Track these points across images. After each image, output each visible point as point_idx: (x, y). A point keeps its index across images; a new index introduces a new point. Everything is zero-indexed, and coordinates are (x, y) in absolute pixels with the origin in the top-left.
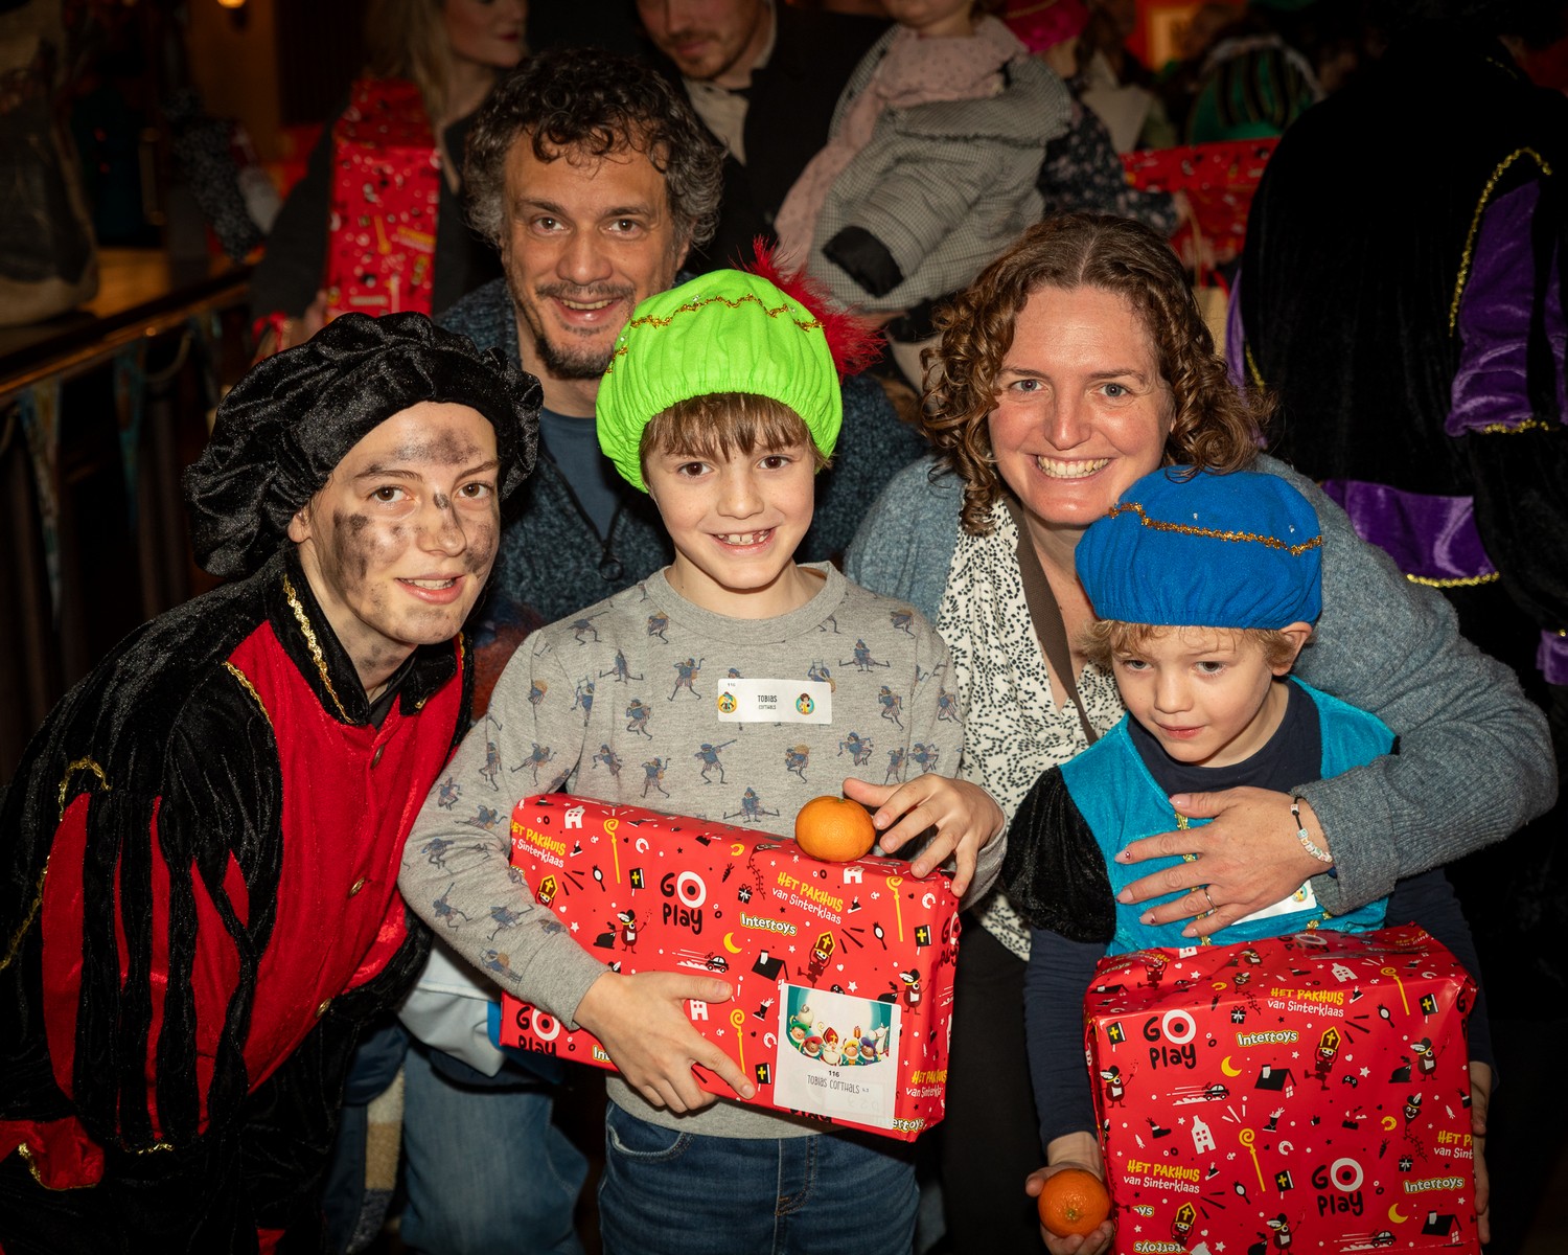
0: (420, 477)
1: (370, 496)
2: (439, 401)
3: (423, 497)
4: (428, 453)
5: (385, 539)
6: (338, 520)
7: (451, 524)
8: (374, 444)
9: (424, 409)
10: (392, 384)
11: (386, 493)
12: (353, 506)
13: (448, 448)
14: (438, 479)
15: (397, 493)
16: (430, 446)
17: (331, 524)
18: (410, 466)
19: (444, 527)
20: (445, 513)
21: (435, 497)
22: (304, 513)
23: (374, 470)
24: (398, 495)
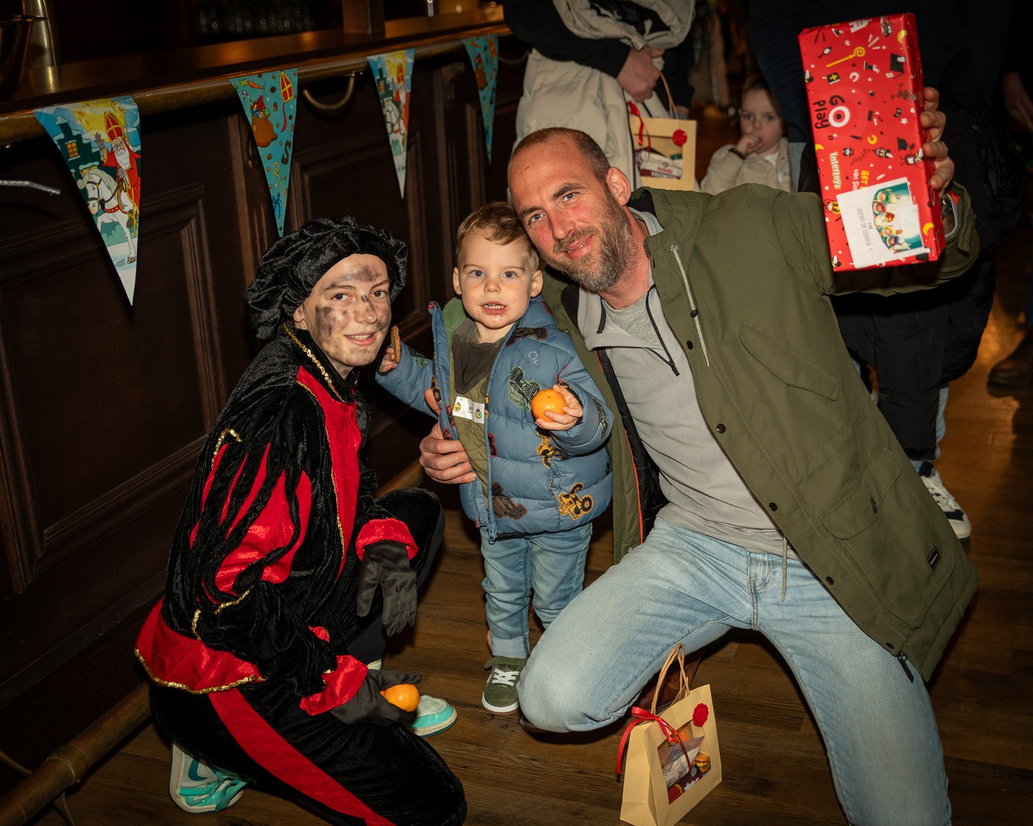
0: (354, 288)
1: (332, 298)
2: (361, 253)
3: (356, 298)
4: (358, 277)
5: (340, 317)
6: (317, 310)
7: (370, 309)
8: (332, 274)
9: (354, 256)
10: (340, 246)
11: (339, 297)
12: (324, 303)
13: (366, 274)
14: (363, 289)
15: (344, 296)
16: (359, 274)
17: (314, 312)
18: (350, 283)
19: (367, 310)
20: (367, 304)
21: (362, 297)
22: (301, 308)
23: (333, 286)
24: (345, 297)
